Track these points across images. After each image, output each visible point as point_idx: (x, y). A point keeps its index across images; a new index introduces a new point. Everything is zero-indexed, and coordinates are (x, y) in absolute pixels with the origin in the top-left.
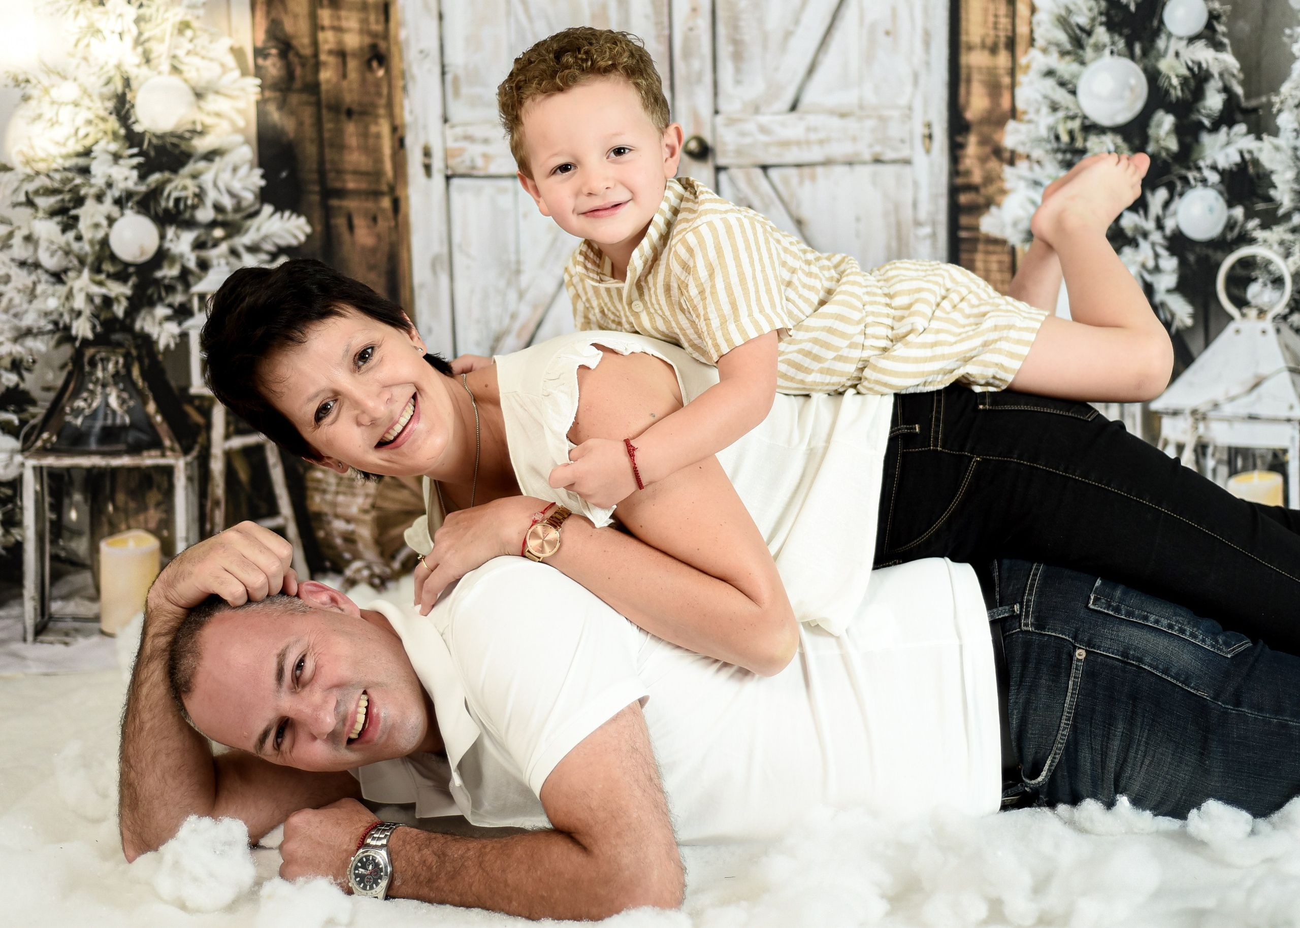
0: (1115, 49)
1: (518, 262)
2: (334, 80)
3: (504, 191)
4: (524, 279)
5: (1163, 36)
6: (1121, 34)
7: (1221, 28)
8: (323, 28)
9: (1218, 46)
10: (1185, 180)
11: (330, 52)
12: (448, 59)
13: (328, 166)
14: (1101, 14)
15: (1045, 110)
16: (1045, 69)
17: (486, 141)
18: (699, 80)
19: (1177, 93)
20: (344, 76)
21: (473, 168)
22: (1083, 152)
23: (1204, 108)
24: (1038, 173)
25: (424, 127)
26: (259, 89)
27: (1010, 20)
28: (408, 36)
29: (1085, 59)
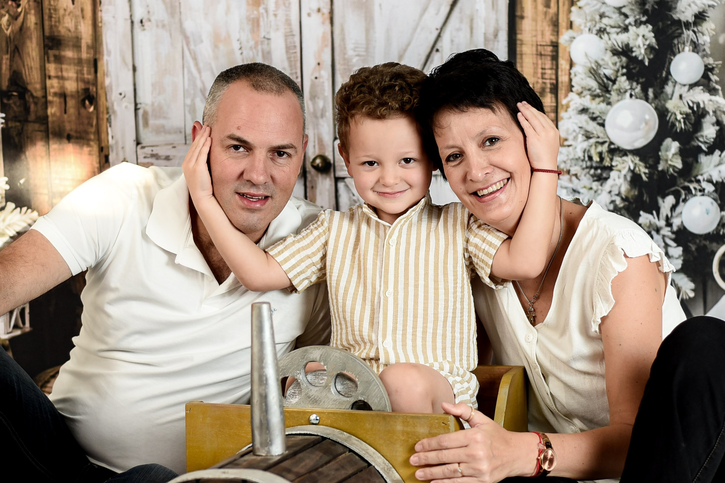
0: (633, 93)
2: (58, 114)
5: (670, 84)
6: (638, 84)
7: (714, 78)
8: (50, 77)
9: (712, 91)
10: (688, 190)
11: (55, 94)
12: (141, 99)
13: (54, 175)
14: (623, 67)
15: (581, 138)
16: (581, 108)
18: (322, 116)
19: (680, 126)
20: (65, 112)
22: (610, 168)
23: (702, 136)
24: (576, 184)
25: (123, 148)
26: (3, 121)
27: (554, 71)
28: (111, 83)
29: (611, 100)
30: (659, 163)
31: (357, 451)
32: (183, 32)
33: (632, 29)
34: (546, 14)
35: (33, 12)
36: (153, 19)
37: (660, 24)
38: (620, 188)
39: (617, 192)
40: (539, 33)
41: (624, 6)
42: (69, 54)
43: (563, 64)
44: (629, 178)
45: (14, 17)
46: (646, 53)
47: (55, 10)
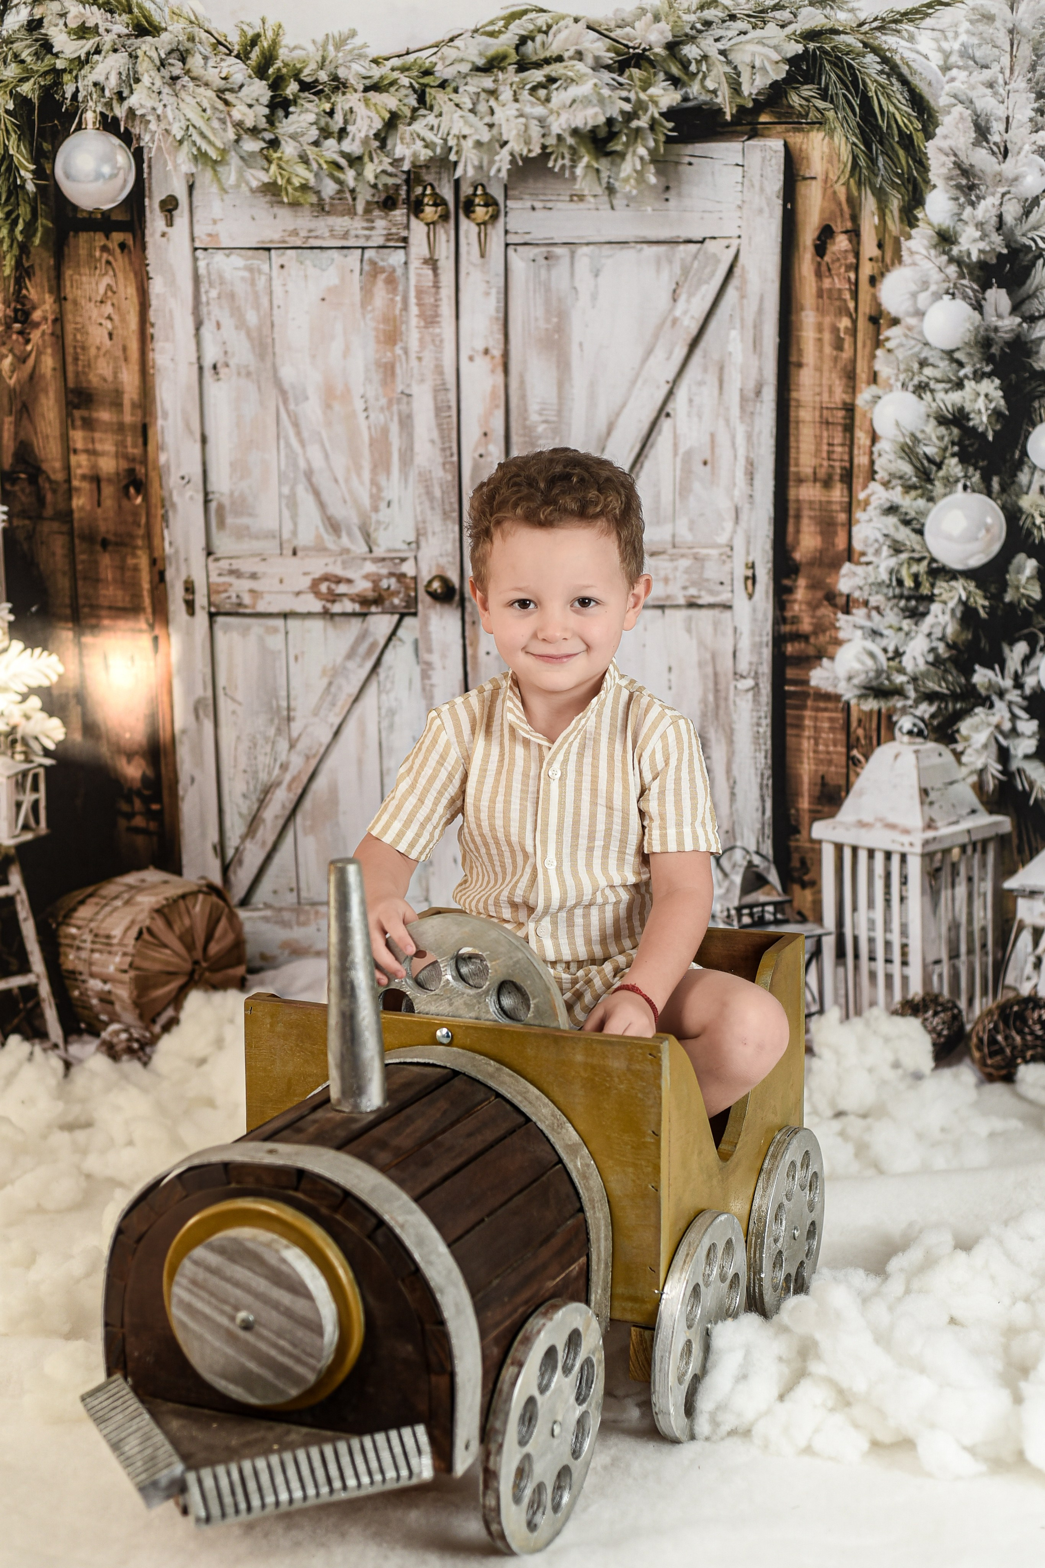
0: (968, 484)
1: (289, 709)
2: (88, 508)
3: (275, 630)
4: (296, 728)
5: (1026, 469)
6: (975, 469)
8: (75, 451)
11: (84, 477)
12: (213, 486)
13: (82, 601)
14: (953, 443)
15: (885, 551)
16: (887, 505)
17: (254, 576)
19: (1040, 534)
20: (99, 505)
21: (240, 605)
22: (931, 599)
24: (877, 621)
25: (186, 560)
26: (5, 517)
27: (847, 449)
28: (168, 461)
29: (934, 494)
30: (1005, 591)
31: (508, 1096)
32: (278, 383)
33: (969, 385)
34: (836, 359)
35: (49, 351)
36: (232, 363)
37: (1013, 376)
38: (944, 628)
39: (940, 635)
40: (825, 389)
41: (958, 349)
42: (104, 415)
43: (862, 437)
44: (958, 614)
45: (22, 359)
46: (990, 422)
47: (84, 348)
